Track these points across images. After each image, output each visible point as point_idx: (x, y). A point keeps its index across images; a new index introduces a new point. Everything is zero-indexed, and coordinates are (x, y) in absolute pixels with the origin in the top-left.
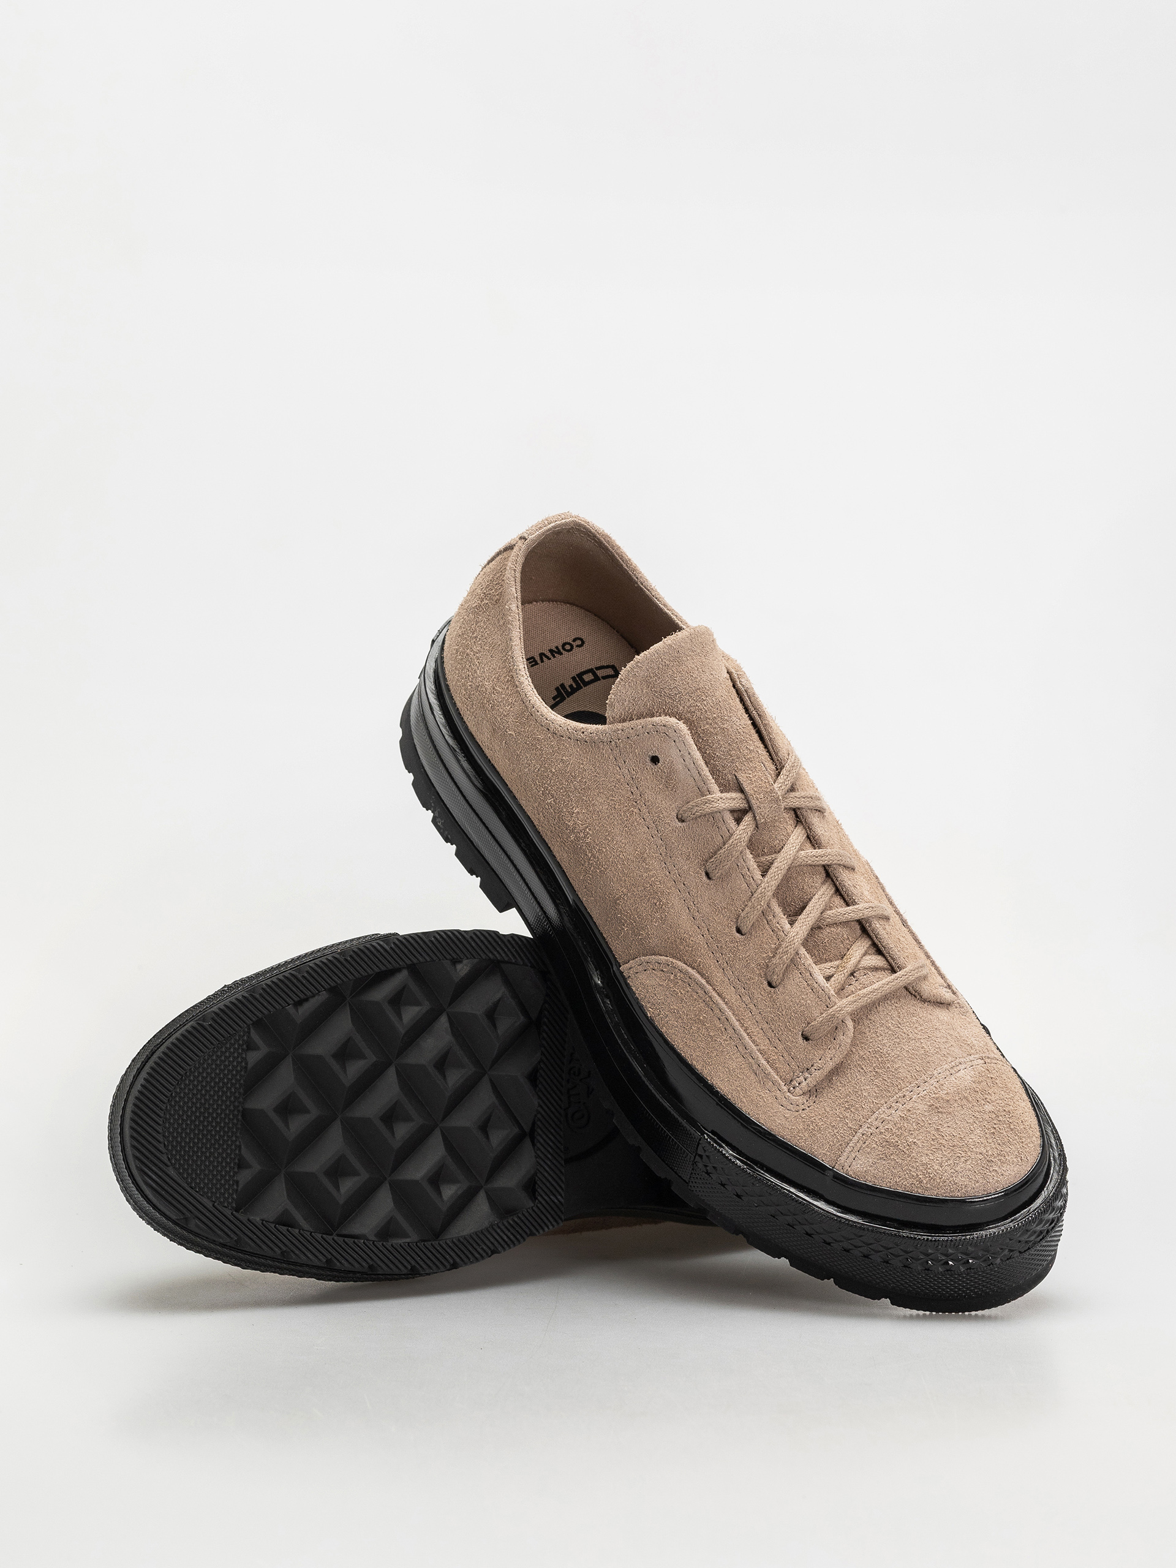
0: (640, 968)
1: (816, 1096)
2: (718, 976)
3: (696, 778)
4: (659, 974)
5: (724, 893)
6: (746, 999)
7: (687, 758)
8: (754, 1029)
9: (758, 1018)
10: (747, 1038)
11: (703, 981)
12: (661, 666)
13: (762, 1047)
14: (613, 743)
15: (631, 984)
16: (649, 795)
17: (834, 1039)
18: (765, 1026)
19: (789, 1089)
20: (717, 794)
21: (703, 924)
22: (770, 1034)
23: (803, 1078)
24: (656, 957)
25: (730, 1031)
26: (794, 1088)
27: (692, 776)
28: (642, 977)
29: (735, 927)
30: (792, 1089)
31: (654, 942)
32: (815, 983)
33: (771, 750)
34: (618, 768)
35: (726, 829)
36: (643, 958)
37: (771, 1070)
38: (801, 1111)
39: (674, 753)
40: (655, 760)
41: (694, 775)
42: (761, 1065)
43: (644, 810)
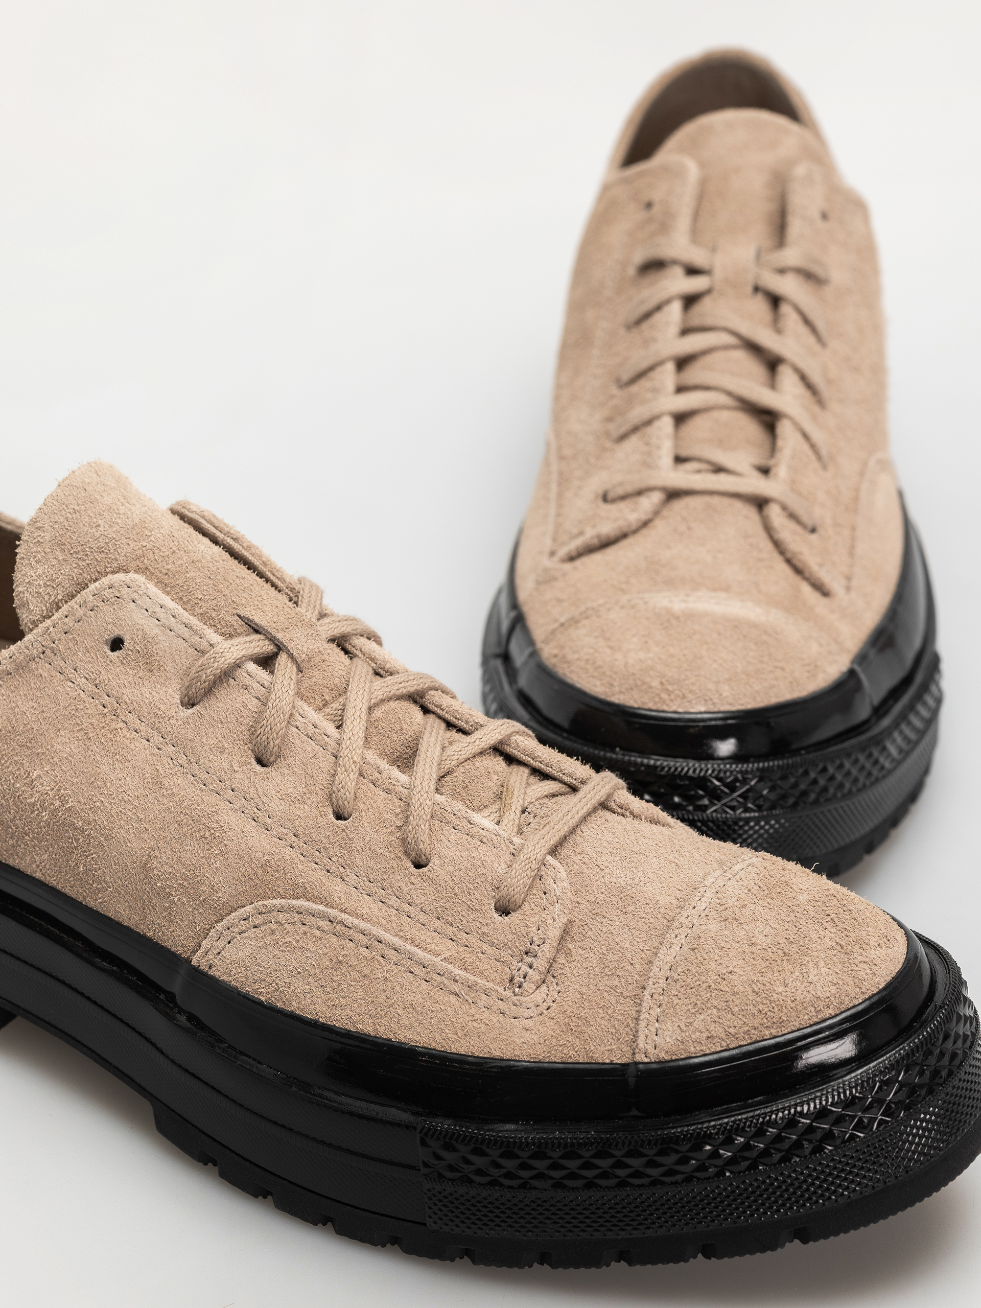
0: (221, 943)
1: (557, 984)
2: (337, 889)
3: (186, 636)
4: (251, 933)
5: (294, 773)
6: (393, 901)
7: (161, 614)
8: (424, 936)
9: (422, 917)
10: (419, 951)
11: (321, 907)
12: (68, 515)
13: (447, 955)
14: (48, 652)
15: (217, 974)
16: (128, 694)
17: (545, 893)
18: (438, 924)
19: (514, 992)
20: (227, 644)
21: (285, 831)
22: (450, 931)
23: (526, 967)
24: (237, 913)
25: (391, 953)
26: (520, 987)
27: (178, 636)
28: (230, 953)
29: (331, 812)
30: (517, 990)
31: (223, 896)
32: (481, 831)
33: (272, 578)
34: (70, 684)
35: (258, 685)
36: (219, 927)
37: (475, 978)
38: (545, 1012)
39: (140, 618)
40: (116, 644)
41: (180, 632)
42: (457, 978)
43: (131, 718)
